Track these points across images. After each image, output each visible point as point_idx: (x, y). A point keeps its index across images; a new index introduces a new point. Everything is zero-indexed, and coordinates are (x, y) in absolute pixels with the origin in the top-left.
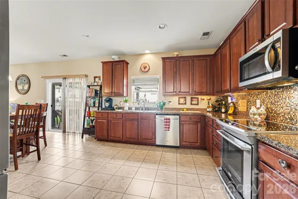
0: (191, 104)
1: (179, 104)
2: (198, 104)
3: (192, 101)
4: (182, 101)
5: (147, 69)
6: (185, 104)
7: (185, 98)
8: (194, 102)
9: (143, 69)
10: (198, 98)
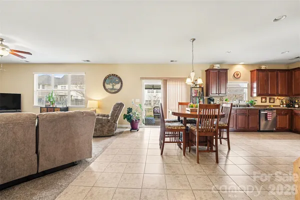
0: (270, 102)
1: (262, 102)
2: (274, 102)
3: (270, 100)
4: (264, 100)
5: (239, 76)
6: (266, 102)
7: (266, 98)
8: (272, 101)
9: (236, 76)
10: (274, 98)
